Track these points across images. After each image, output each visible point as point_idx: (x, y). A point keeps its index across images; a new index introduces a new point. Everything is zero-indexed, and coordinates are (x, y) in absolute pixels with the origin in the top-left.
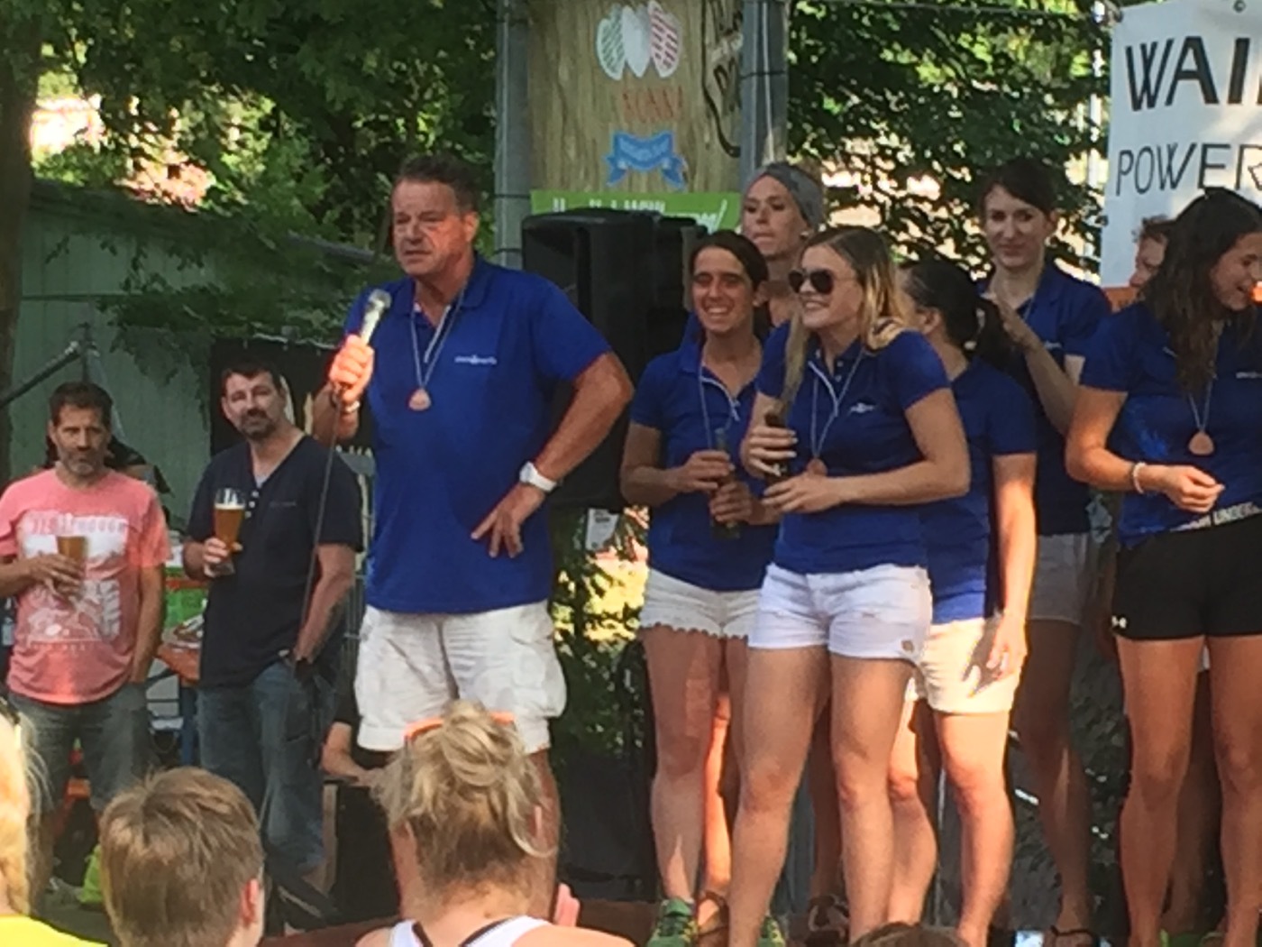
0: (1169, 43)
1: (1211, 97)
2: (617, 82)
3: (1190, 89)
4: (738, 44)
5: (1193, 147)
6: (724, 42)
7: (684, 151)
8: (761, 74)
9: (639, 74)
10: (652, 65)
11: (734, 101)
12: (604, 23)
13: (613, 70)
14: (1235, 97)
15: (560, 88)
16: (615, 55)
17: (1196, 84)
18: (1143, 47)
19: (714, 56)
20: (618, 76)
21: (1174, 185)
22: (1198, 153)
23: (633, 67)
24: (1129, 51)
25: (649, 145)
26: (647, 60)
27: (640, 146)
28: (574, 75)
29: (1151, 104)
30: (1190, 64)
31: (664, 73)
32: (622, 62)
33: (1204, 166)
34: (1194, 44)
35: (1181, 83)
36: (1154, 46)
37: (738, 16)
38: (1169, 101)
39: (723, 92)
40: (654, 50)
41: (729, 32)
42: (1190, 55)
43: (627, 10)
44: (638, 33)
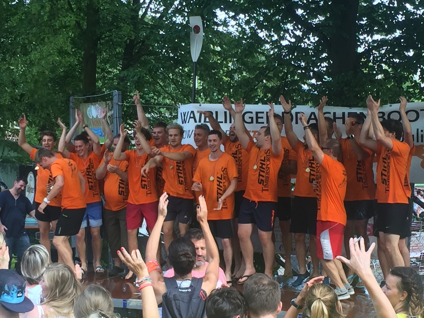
0: (188, 112)
1: (196, 121)
2: (91, 119)
3: (192, 120)
4: (112, 112)
6: (110, 112)
7: (103, 131)
8: (117, 118)
9: (95, 117)
10: (97, 116)
11: (112, 123)
12: (88, 108)
13: (91, 117)
16: (91, 114)
18: (184, 113)
19: (108, 114)
20: (91, 118)
21: (190, 137)
23: (94, 116)
24: (181, 113)
25: (96, 130)
26: (96, 115)
27: (95, 130)
29: (185, 123)
30: (192, 116)
31: (99, 117)
32: (92, 116)
34: (192, 112)
35: (191, 119)
36: (186, 112)
37: (112, 107)
38: (188, 122)
39: (110, 121)
40: (97, 113)
41: (111, 110)
42: (192, 114)
43: (93, 106)
44: (95, 110)
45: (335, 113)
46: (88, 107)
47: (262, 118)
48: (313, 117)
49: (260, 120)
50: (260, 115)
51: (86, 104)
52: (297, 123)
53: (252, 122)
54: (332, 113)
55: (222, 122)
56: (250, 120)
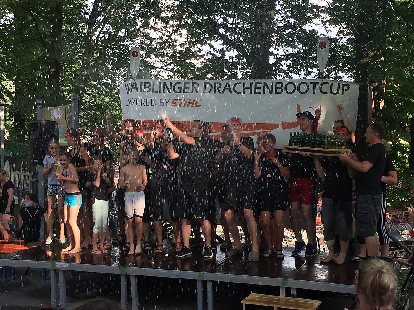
0: (132, 83)
1: (138, 92)
3: (134, 90)
5: (135, 99)
14: (141, 91)
16: (53, 116)
17: (136, 89)
18: (127, 84)
19: (67, 116)
20: (53, 119)
21: (132, 105)
22: (136, 99)
24: (125, 85)
26: (57, 117)
30: (135, 86)
31: (59, 119)
33: (137, 102)
34: (135, 83)
36: (129, 84)
38: (131, 92)
40: (58, 115)
41: (69, 113)
44: (56, 113)
45: (244, 84)
46: (52, 111)
47: (188, 88)
48: (227, 87)
49: (187, 90)
50: (187, 85)
52: (215, 92)
53: (180, 92)
54: (242, 84)
55: (157, 92)
56: (178, 90)
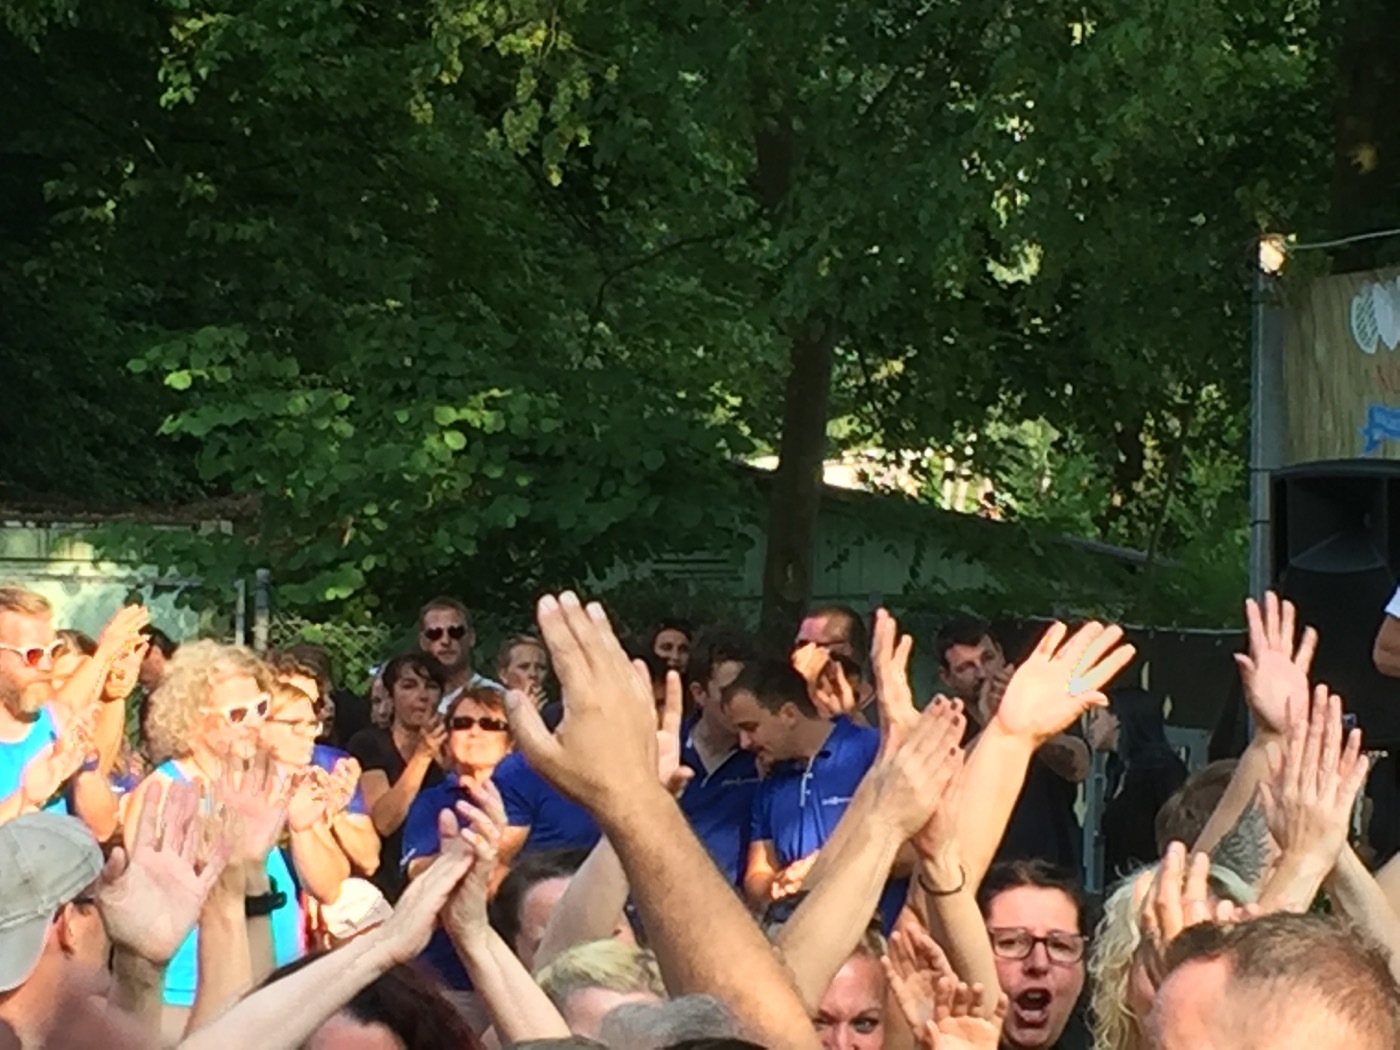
2: (1370, 356)
9: (1393, 347)
12: (1356, 301)
13: (1367, 344)
15: (1317, 365)
20: (1372, 350)
23: (1384, 339)
28: (1329, 351)
32: (1376, 337)
43: (1377, 285)
44: (1390, 309)
46: (1358, 294)
51: (1345, 278)
